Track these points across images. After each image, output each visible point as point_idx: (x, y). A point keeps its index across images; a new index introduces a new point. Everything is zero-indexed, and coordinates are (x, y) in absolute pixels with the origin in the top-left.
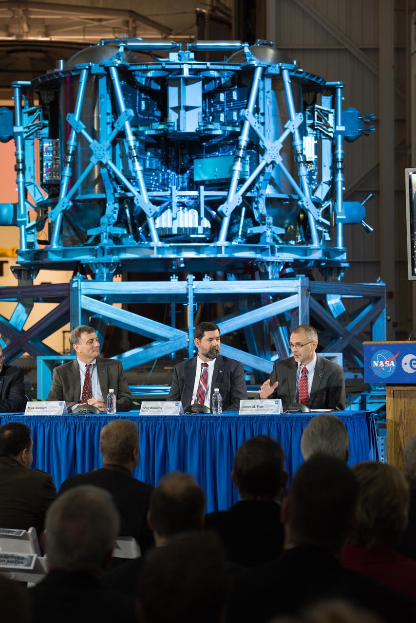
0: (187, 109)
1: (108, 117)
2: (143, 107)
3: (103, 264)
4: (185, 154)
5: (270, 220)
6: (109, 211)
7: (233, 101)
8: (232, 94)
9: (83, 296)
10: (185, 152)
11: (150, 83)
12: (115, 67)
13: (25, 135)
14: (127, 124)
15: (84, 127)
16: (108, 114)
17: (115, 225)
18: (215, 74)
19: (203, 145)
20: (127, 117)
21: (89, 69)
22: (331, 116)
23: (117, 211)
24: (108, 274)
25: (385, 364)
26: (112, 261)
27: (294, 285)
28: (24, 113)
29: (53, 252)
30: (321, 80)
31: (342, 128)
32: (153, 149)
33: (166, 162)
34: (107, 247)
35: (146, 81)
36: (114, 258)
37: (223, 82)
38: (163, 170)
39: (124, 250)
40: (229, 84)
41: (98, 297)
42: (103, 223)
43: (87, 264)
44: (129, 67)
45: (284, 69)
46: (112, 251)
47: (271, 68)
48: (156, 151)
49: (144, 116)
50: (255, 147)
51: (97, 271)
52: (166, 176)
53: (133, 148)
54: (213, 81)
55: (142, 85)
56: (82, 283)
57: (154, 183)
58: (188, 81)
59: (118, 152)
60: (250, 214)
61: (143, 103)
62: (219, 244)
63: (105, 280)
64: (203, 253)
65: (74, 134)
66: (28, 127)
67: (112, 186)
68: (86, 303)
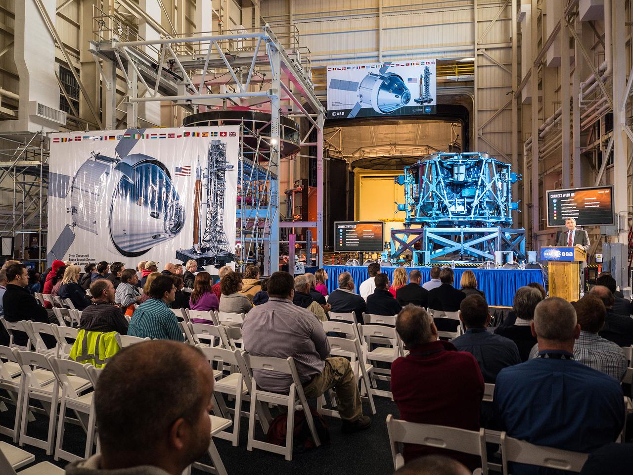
0: (460, 174)
1: (435, 176)
2: (446, 174)
3: (433, 222)
4: (459, 188)
5: (488, 208)
6: (435, 206)
7: (475, 171)
8: (475, 169)
9: (427, 232)
11: (448, 166)
12: (438, 161)
13: (408, 183)
14: (442, 179)
15: (427, 180)
17: (437, 210)
18: (469, 163)
19: (465, 185)
20: (441, 177)
21: (429, 162)
22: (507, 176)
23: (438, 206)
24: (435, 226)
25: (548, 254)
27: (496, 229)
28: (408, 176)
29: (417, 219)
30: (504, 164)
31: (511, 179)
33: (453, 190)
36: (437, 221)
37: (472, 165)
38: (452, 193)
39: (440, 218)
40: (474, 166)
41: (432, 233)
42: (433, 210)
44: (442, 161)
45: (493, 160)
46: (436, 218)
47: (488, 160)
48: (450, 187)
49: (446, 176)
50: (483, 186)
51: (431, 225)
52: (453, 195)
53: (443, 186)
54: (469, 165)
55: (446, 166)
56: (426, 228)
57: (450, 197)
58: (460, 165)
59: (438, 188)
60: (481, 207)
61: (446, 172)
62: (471, 216)
64: (466, 219)
65: (424, 182)
66: (409, 181)
67: (436, 198)
68: (428, 234)
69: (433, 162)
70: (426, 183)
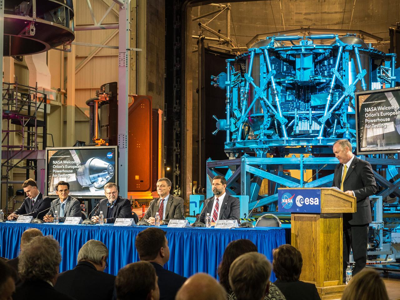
0: (305, 69)
1: (265, 74)
2: (285, 69)
3: (260, 149)
4: (309, 93)
5: (348, 125)
6: (265, 123)
7: (331, 64)
8: (330, 61)
9: (247, 165)
10: (309, 91)
11: (289, 57)
12: (267, 49)
13: (232, 86)
14: (272, 77)
15: (253, 80)
16: (264, 73)
17: (268, 129)
18: (321, 51)
19: (317, 88)
20: (272, 74)
21: (255, 51)
22: (390, 72)
23: (270, 122)
24: (263, 154)
25: (288, 201)
26: (264, 147)
28: (232, 75)
29: (238, 143)
30: (381, 53)
31: (395, 78)
32: (290, 91)
33: (298, 97)
34: (263, 140)
35: (287, 56)
36: (267, 146)
37: (326, 55)
38: (296, 101)
39: (272, 141)
40: (329, 56)
42: (261, 128)
43: (253, 149)
44: (275, 49)
45: (355, 47)
46: (265, 143)
47: (348, 47)
48: (292, 91)
49: (285, 73)
51: (258, 152)
52: (298, 105)
53: (275, 89)
54: (322, 55)
55: (285, 58)
56: (247, 159)
57: (291, 108)
58: (304, 55)
59: (270, 92)
60: (339, 123)
61: (285, 67)
62: (318, 138)
63: (261, 157)
64: (311, 143)
65: (248, 84)
66: (234, 82)
67: (266, 109)
68: (248, 168)
69: (260, 51)
70: (250, 84)
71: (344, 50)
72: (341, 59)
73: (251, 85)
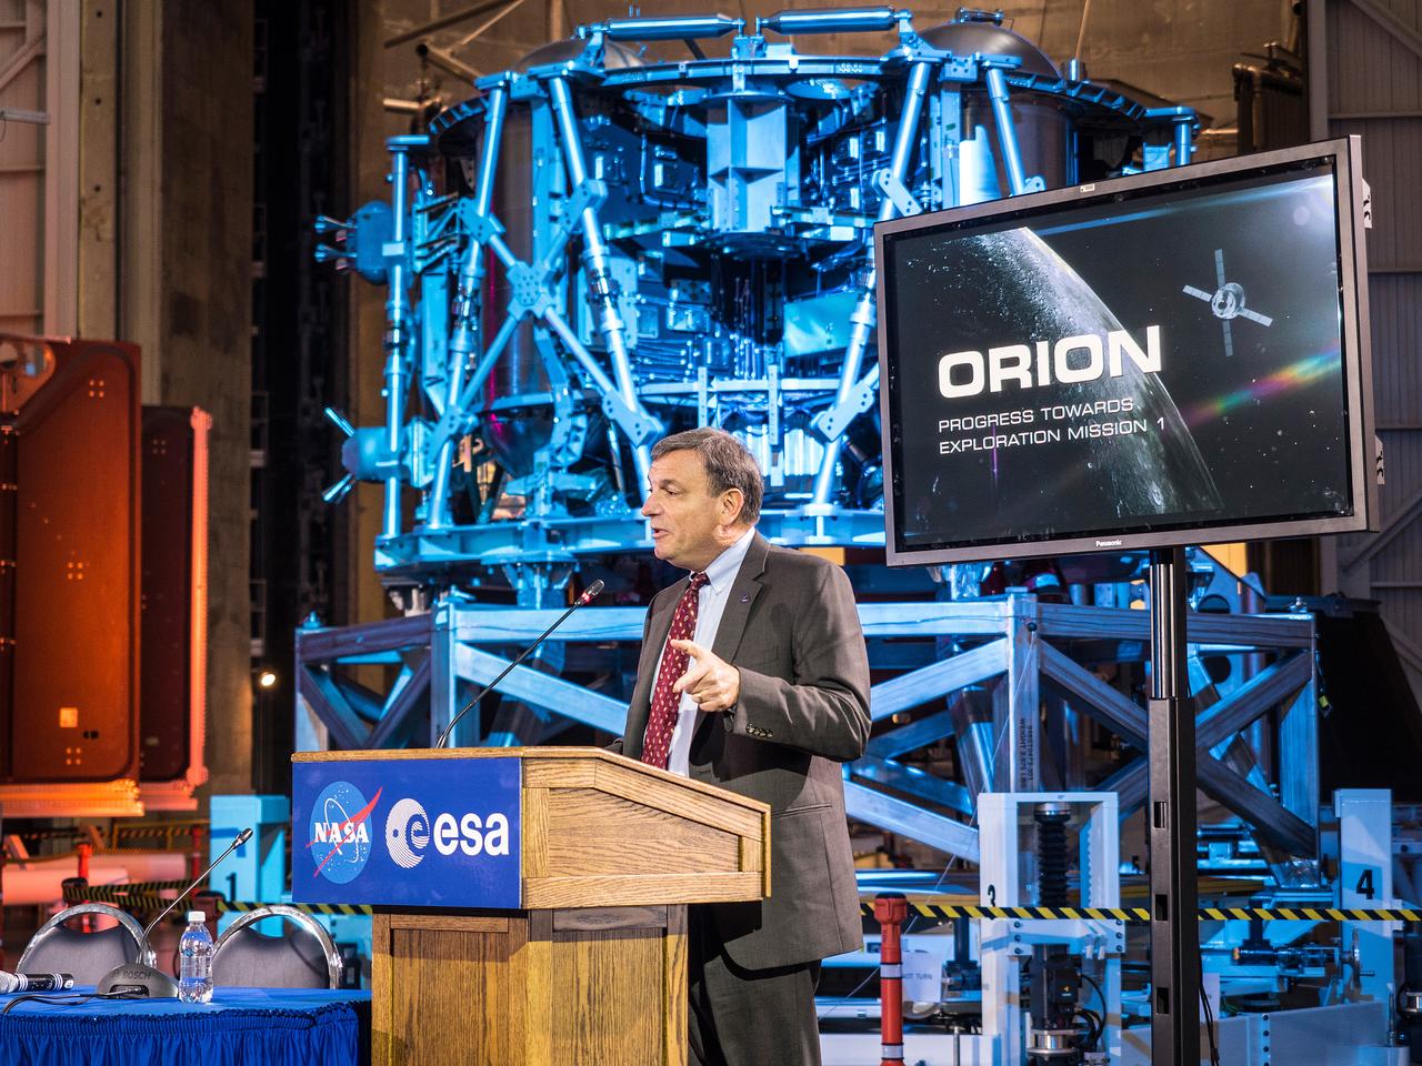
0: (750, 175)
1: (557, 203)
2: (658, 181)
3: (530, 565)
4: (780, 295)
6: (558, 438)
7: (877, 155)
8: (874, 140)
9: (459, 645)
10: (780, 287)
11: (680, 123)
12: (562, 77)
13: (419, 265)
14: (589, 216)
15: (498, 229)
16: (555, 196)
17: (574, 469)
18: (831, 90)
19: (815, 271)
20: (587, 199)
21: (507, 88)
23: (582, 435)
24: (547, 592)
25: (344, 836)
26: (550, 559)
28: (419, 212)
29: (431, 538)
32: (686, 283)
33: (727, 315)
34: (545, 524)
35: (667, 117)
36: (564, 551)
37: (855, 112)
38: (717, 334)
39: (590, 529)
40: (870, 115)
41: (499, 648)
42: (540, 464)
43: (498, 567)
44: (603, 79)
45: (990, 68)
46: (556, 535)
47: (954, 65)
48: (693, 286)
49: (662, 200)
51: (520, 584)
52: (726, 352)
53: (601, 273)
54: (836, 111)
55: (657, 125)
56: (460, 614)
57: (690, 366)
58: (749, 108)
59: (583, 289)
61: (659, 169)
62: (809, 510)
63: (538, 605)
64: (779, 536)
65: (475, 248)
66: (429, 245)
67: (564, 373)
68: (466, 663)
69: (533, 88)
70: (487, 249)
71: (935, 84)
72: (923, 125)
73: (490, 258)
